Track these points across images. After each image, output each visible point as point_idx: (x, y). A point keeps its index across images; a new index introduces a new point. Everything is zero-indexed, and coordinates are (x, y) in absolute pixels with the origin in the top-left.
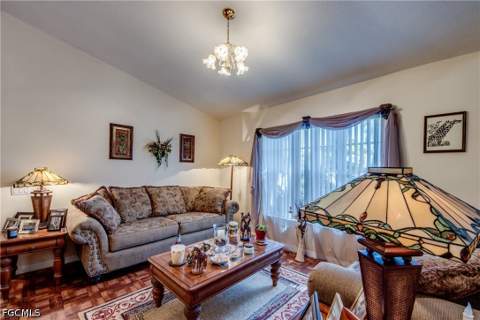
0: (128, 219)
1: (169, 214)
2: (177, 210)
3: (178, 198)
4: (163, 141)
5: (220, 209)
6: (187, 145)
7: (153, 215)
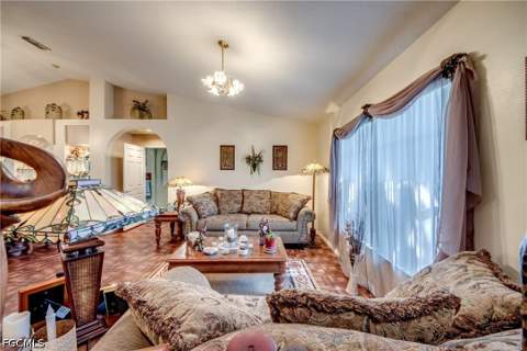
0: (223, 211)
1: (253, 213)
2: (260, 210)
3: (264, 201)
4: (257, 153)
5: (292, 215)
6: (280, 155)
7: (241, 212)
